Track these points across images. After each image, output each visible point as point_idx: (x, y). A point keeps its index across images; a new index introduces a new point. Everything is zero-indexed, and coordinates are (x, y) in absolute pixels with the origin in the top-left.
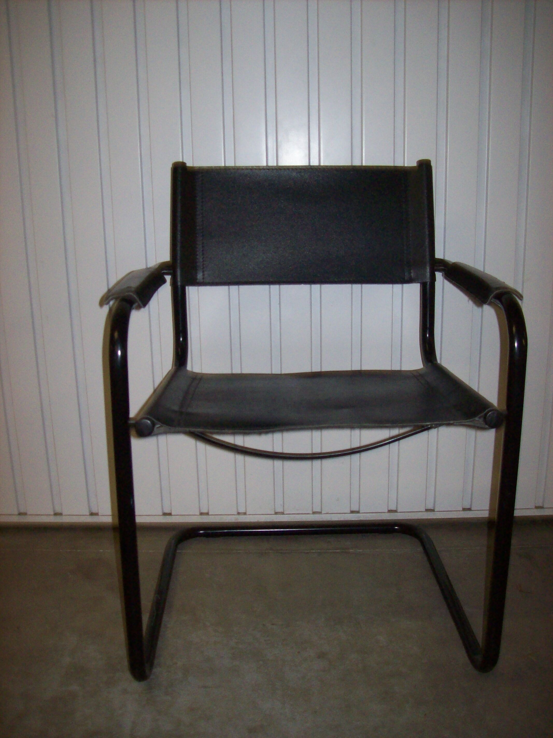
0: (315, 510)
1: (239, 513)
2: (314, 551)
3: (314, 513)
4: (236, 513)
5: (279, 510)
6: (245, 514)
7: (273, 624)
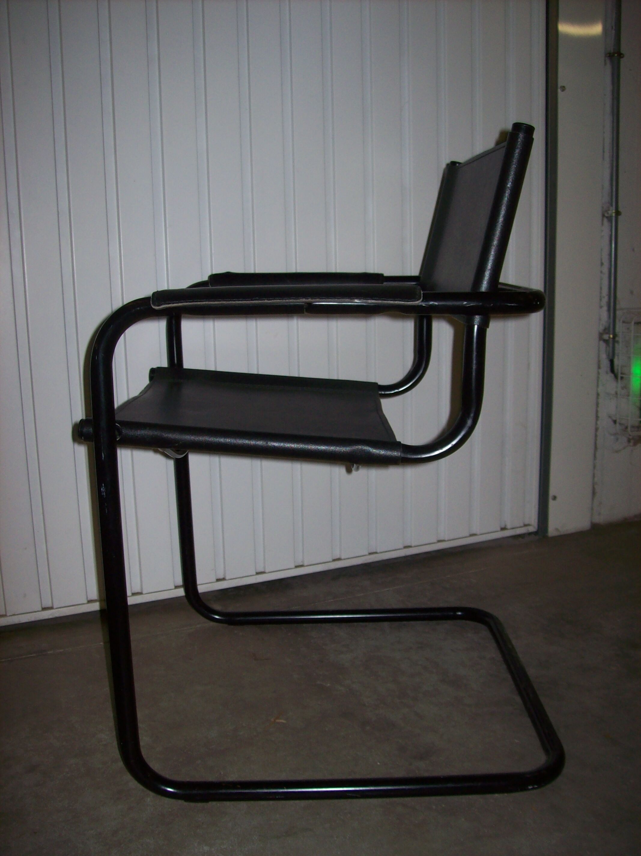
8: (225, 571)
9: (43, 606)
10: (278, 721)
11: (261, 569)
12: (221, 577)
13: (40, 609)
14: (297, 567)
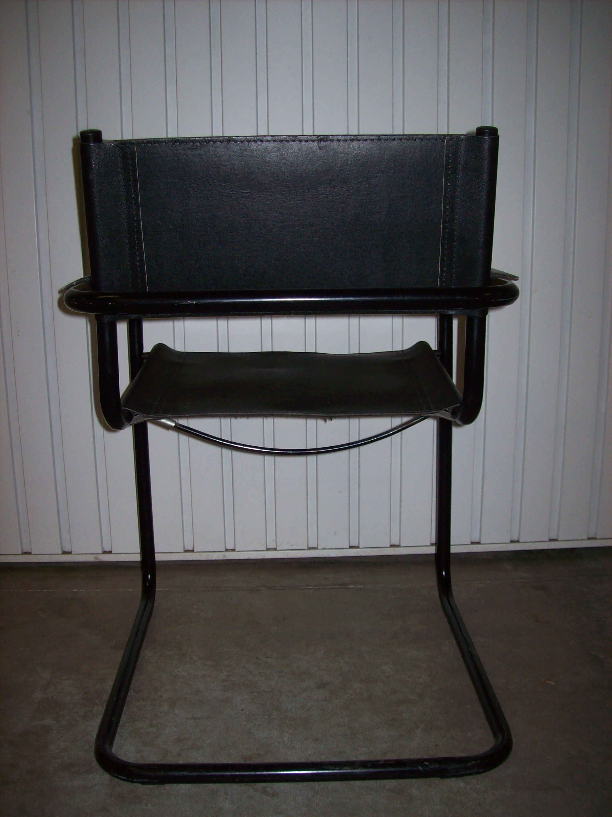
0: (309, 546)
1: (227, 550)
2: (310, 587)
3: (310, 549)
4: (224, 550)
5: (272, 545)
6: (234, 550)
7: (267, 657)
8: (519, 534)
9: (351, 545)
10: (547, 682)
11: (554, 537)
12: (515, 539)
13: (348, 547)
14: (589, 539)
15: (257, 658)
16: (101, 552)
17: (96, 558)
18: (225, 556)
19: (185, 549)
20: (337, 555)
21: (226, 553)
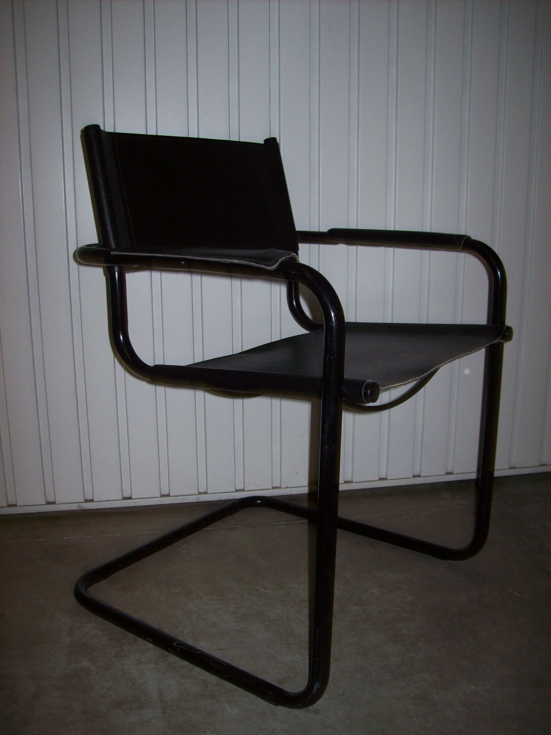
0: (274, 486)
1: (200, 493)
3: (274, 488)
5: (240, 487)
6: (206, 493)
7: (265, 589)
15: (257, 590)
16: (83, 501)
17: (78, 506)
18: (198, 498)
19: (162, 494)
20: (298, 492)
21: (200, 496)
